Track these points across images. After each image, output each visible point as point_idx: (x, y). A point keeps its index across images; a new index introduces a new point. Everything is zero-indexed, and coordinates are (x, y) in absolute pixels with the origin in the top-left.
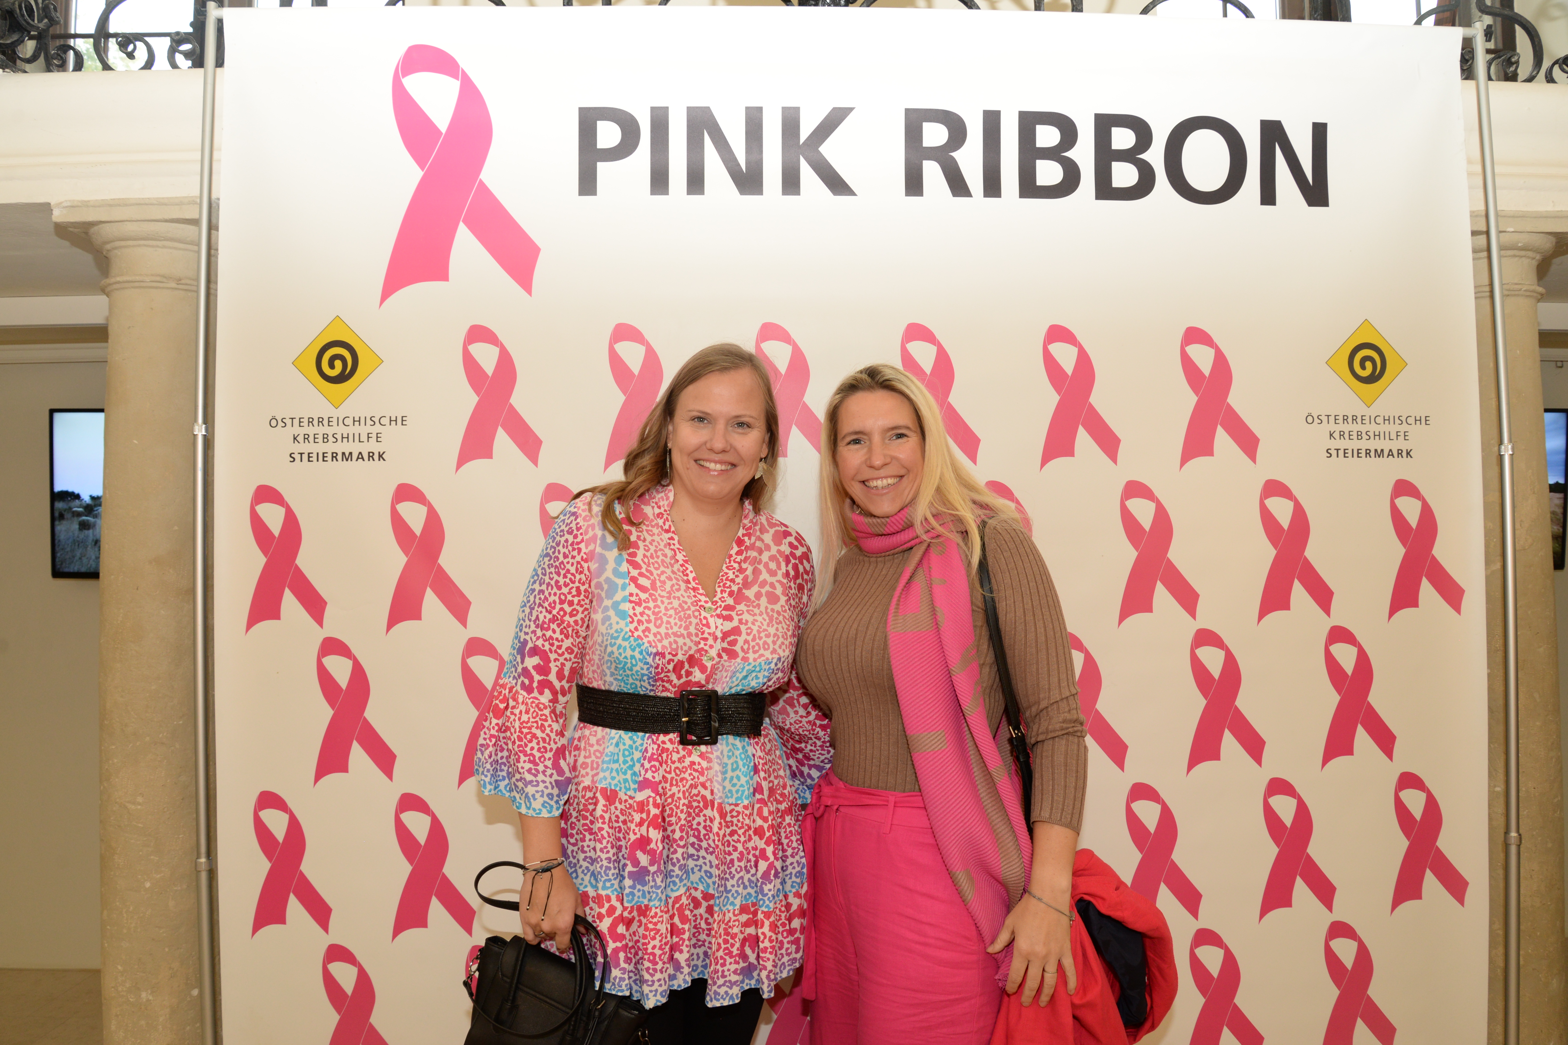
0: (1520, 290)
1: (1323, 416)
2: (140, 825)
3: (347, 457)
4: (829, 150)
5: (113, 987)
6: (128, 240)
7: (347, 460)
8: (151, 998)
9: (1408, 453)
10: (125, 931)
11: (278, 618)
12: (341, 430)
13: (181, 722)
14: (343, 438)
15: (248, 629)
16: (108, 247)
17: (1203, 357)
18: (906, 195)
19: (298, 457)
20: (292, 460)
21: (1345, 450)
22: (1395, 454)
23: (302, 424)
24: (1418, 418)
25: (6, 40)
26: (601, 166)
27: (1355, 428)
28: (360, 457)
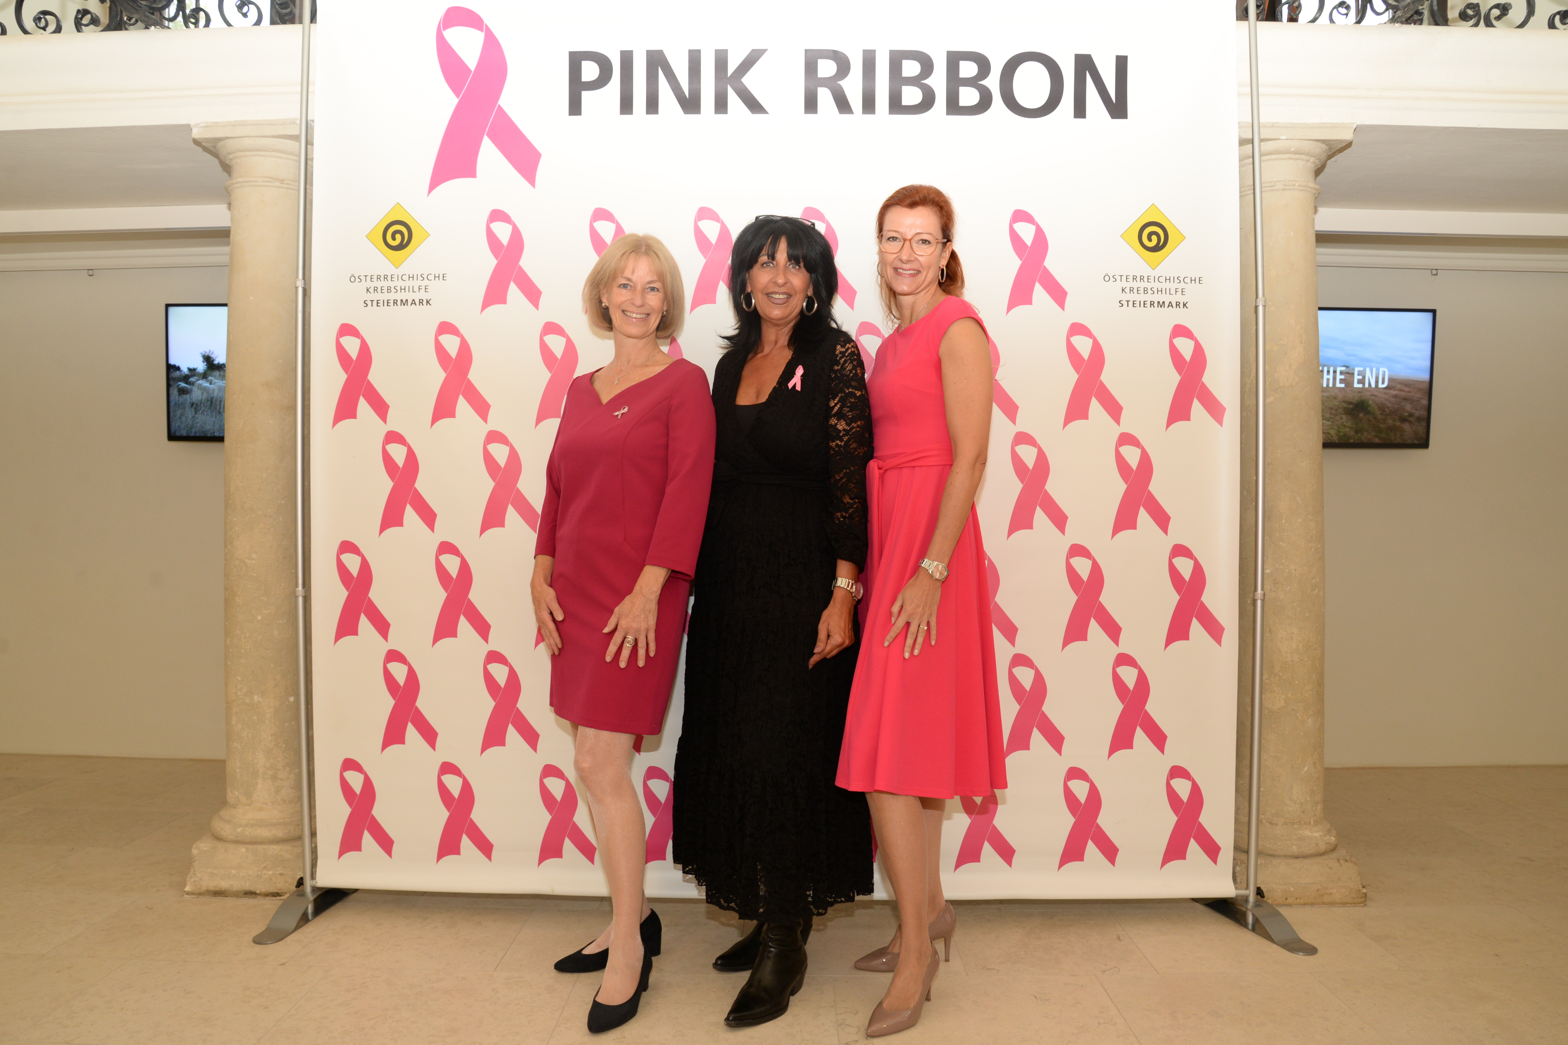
0: (1294, 185)
1: (1117, 276)
2: (254, 575)
3: (404, 303)
4: (749, 80)
5: (234, 693)
6: (246, 151)
7: (404, 305)
8: (261, 700)
9: (1184, 305)
10: (243, 651)
11: (355, 417)
12: (400, 284)
13: (283, 502)
14: (401, 289)
15: (334, 425)
16: (231, 156)
17: (1026, 232)
18: (805, 113)
19: (369, 303)
20: (366, 305)
21: (1134, 301)
22: (1174, 305)
23: (372, 280)
24: (1193, 279)
25: (157, 5)
26: (585, 94)
27: (1142, 285)
28: (413, 302)
